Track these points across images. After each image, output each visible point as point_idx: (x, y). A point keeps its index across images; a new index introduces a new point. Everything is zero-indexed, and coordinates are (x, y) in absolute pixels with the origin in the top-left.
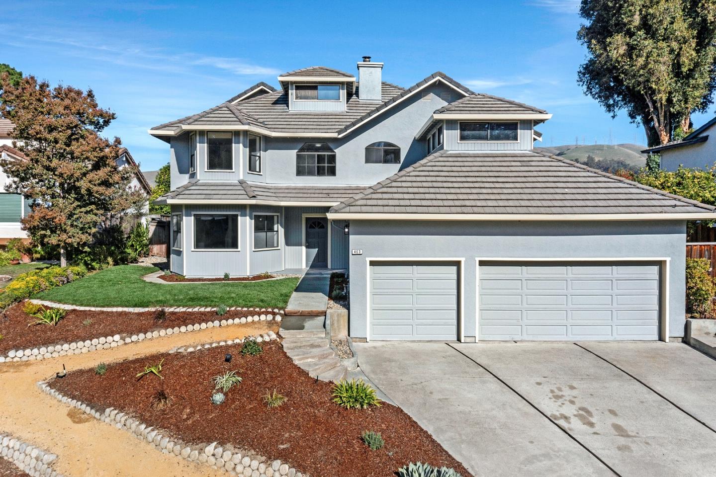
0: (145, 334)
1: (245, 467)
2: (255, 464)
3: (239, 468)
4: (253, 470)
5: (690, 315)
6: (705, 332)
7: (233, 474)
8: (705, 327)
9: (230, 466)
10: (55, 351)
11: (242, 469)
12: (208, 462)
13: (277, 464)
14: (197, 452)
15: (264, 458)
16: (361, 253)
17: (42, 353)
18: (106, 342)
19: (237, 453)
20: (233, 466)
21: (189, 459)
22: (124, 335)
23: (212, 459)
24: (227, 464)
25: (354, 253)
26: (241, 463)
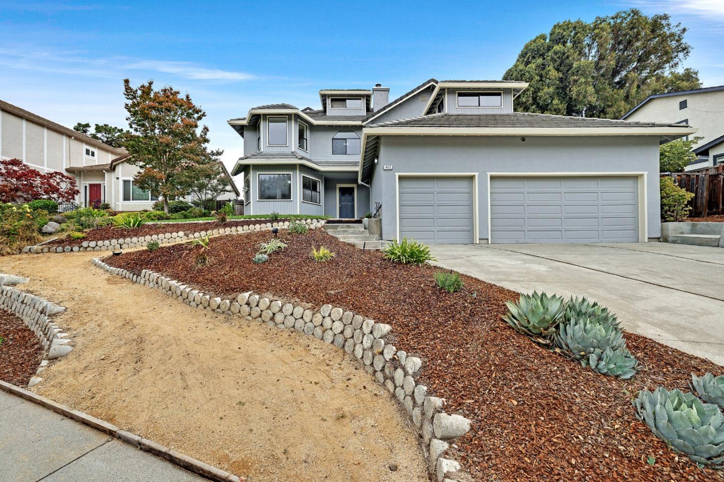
0: (206, 232)
1: (286, 316)
2: (299, 311)
3: (279, 318)
4: (296, 319)
5: (664, 220)
6: (680, 231)
7: (271, 324)
8: (679, 227)
9: (267, 315)
10: (125, 243)
11: (283, 319)
12: (242, 313)
13: (327, 308)
14: (228, 301)
15: (310, 305)
16: (391, 168)
17: (113, 245)
18: (172, 237)
19: (276, 300)
20: (271, 315)
21: (219, 310)
22: (188, 232)
23: (246, 309)
24: (264, 313)
25: (385, 168)
26: (281, 310)
